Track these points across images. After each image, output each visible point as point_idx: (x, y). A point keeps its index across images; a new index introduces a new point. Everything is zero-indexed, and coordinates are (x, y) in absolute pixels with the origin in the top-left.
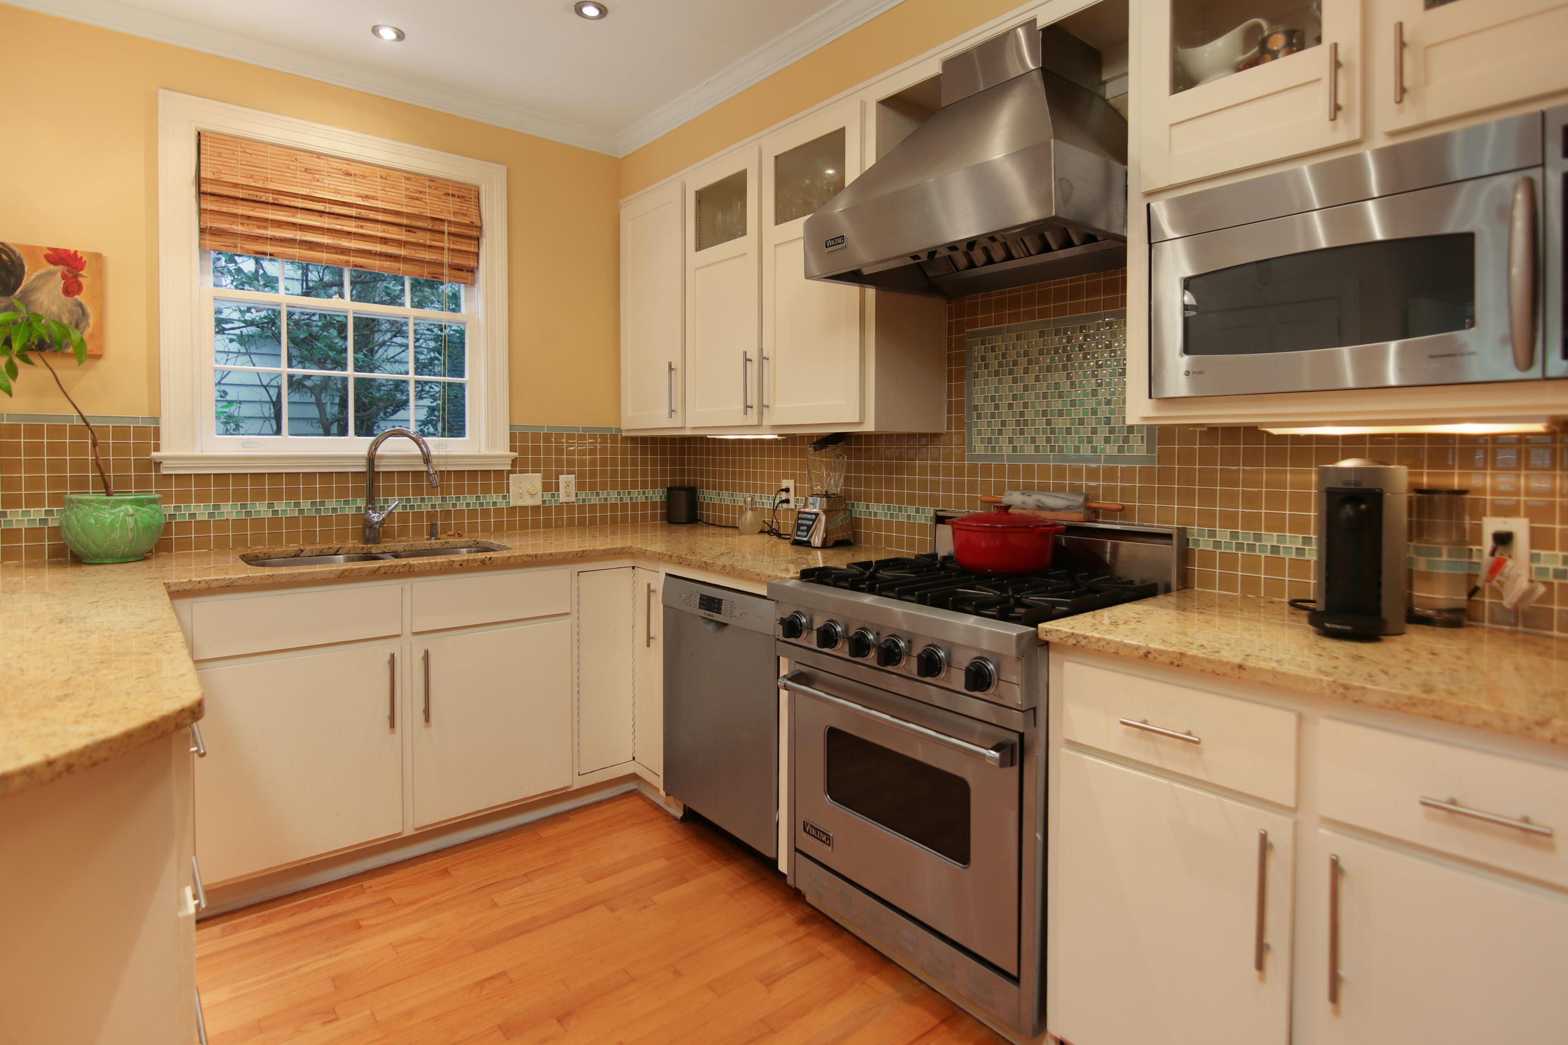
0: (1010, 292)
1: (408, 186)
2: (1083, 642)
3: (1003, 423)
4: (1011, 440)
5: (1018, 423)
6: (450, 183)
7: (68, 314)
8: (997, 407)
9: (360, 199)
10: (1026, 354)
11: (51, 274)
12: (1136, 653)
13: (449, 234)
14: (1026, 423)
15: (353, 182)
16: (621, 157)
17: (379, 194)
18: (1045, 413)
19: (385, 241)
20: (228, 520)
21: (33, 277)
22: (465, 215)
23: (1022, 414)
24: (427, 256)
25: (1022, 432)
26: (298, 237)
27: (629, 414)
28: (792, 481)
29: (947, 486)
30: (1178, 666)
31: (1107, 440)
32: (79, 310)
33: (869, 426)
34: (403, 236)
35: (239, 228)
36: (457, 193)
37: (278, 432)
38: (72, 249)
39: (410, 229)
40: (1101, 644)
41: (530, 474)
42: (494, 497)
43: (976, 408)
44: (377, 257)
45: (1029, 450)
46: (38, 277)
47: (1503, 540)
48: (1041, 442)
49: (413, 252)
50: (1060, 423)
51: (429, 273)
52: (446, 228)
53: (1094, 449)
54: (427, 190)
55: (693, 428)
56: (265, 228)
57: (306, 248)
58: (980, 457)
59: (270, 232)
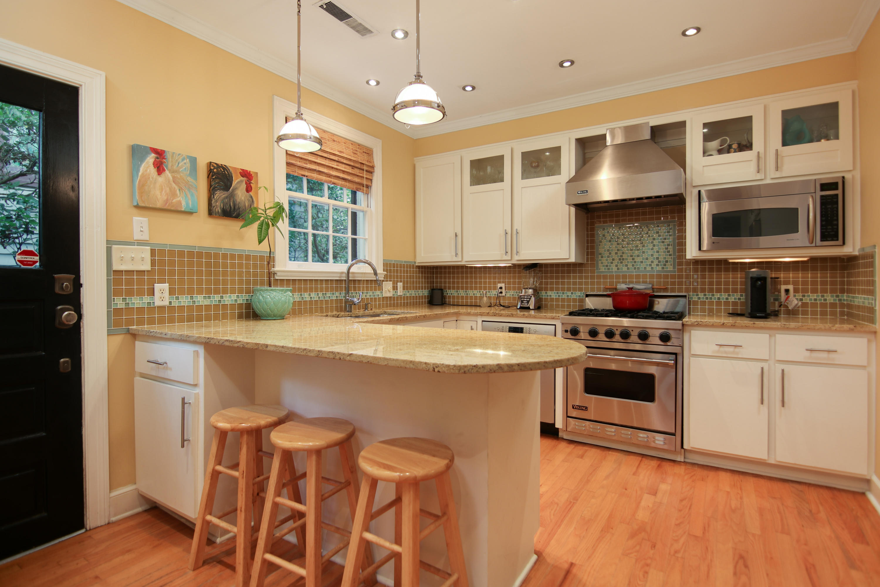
0: (615, 212)
1: (353, 148)
2: (700, 323)
3: (613, 260)
4: (616, 266)
5: (620, 259)
6: (364, 147)
7: (247, 201)
8: (610, 254)
9: (338, 152)
10: (623, 235)
11: (242, 181)
12: (720, 324)
13: (366, 170)
14: (623, 259)
15: (336, 145)
16: (415, 138)
17: (344, 151)
18: (631, 256)
19: (344, 172)
20: (296, 301)
21: (236, 183)
22: (370, 162)
23: (622, 256)
24: (357, 180)
25: (621, 263)
26: (317, 169)
27: (422, 255)
28: (504, 284)
29: (587, 283)
30: (734, 326)
31: (657, 265)
32: (250, 199)
33: (573, 260)
34: (349, 169)
35: (299, 164)
36: (367, 152)
37: (306, 260)
38: (249, 170)
39: (353, 167)
40: (707, 323)
41: (389, 282)
42: (378, 293)
43: (600, 254)
44: (340, 180)
45: (625, 269)
46: (238, 183)
47: (787, 291)
48: (630, 265)
49: (352, 178)
50: (638, 259)
51: (356, 188)
52: (365, 168)
53: (652, 268)
54: (358, 150)
55: (466, 261)
56: (307, 164)
57: (318, 174)
58: (602, 272)
59: (309, 166)
